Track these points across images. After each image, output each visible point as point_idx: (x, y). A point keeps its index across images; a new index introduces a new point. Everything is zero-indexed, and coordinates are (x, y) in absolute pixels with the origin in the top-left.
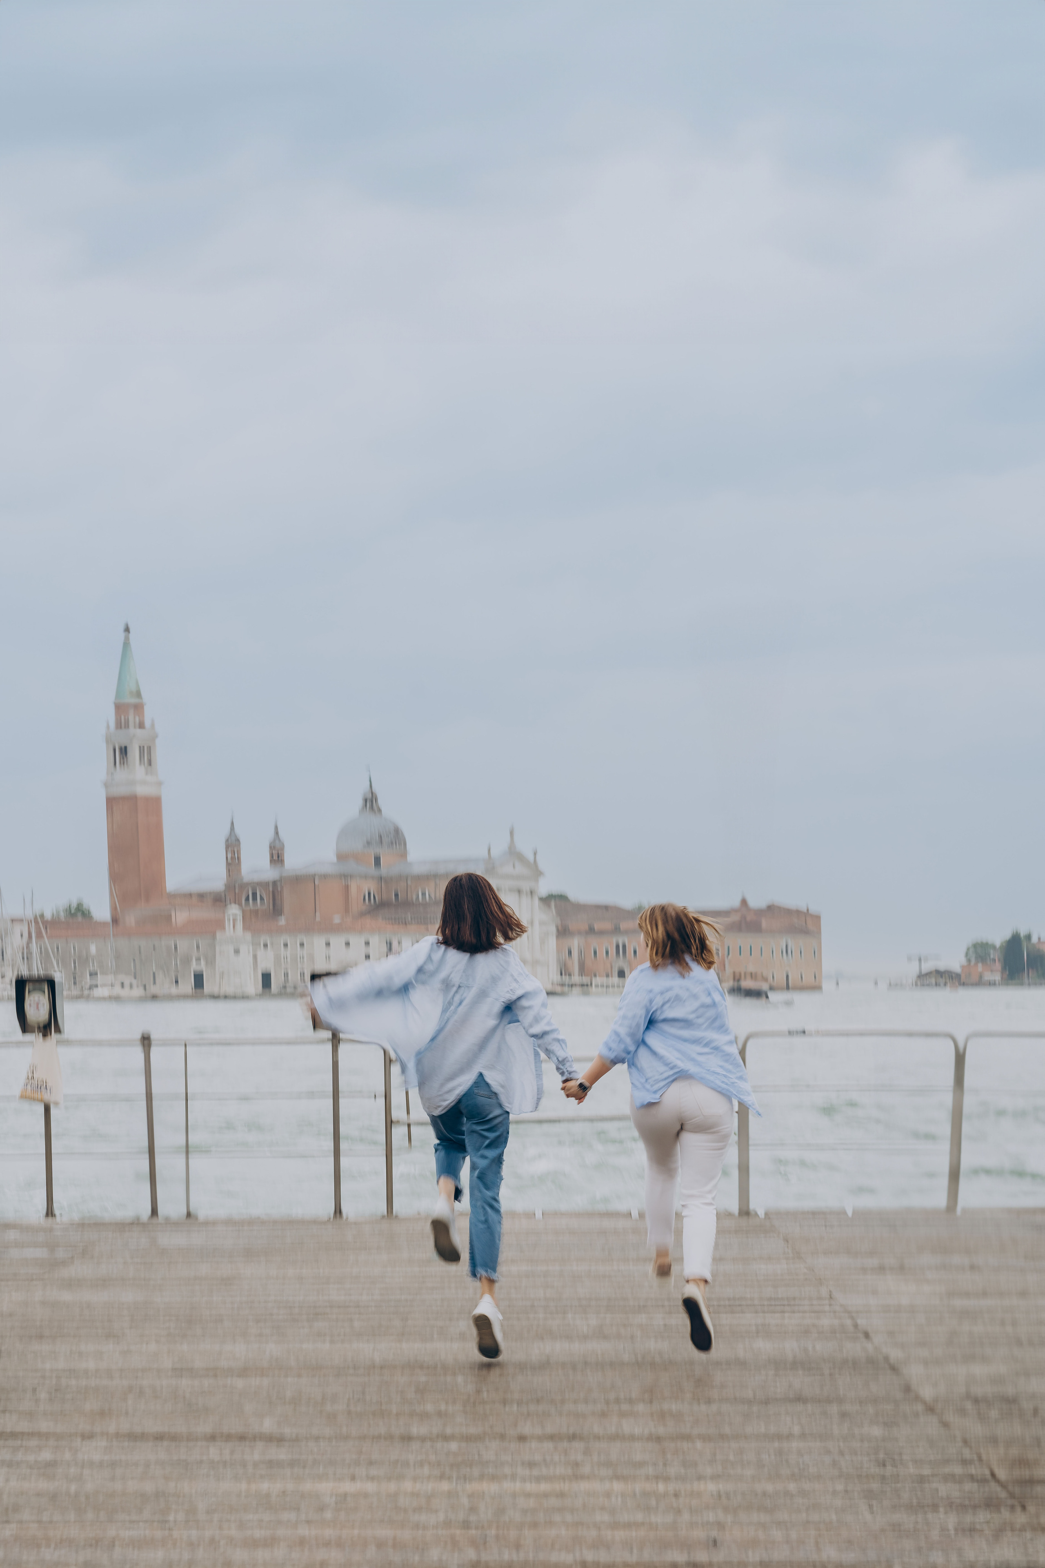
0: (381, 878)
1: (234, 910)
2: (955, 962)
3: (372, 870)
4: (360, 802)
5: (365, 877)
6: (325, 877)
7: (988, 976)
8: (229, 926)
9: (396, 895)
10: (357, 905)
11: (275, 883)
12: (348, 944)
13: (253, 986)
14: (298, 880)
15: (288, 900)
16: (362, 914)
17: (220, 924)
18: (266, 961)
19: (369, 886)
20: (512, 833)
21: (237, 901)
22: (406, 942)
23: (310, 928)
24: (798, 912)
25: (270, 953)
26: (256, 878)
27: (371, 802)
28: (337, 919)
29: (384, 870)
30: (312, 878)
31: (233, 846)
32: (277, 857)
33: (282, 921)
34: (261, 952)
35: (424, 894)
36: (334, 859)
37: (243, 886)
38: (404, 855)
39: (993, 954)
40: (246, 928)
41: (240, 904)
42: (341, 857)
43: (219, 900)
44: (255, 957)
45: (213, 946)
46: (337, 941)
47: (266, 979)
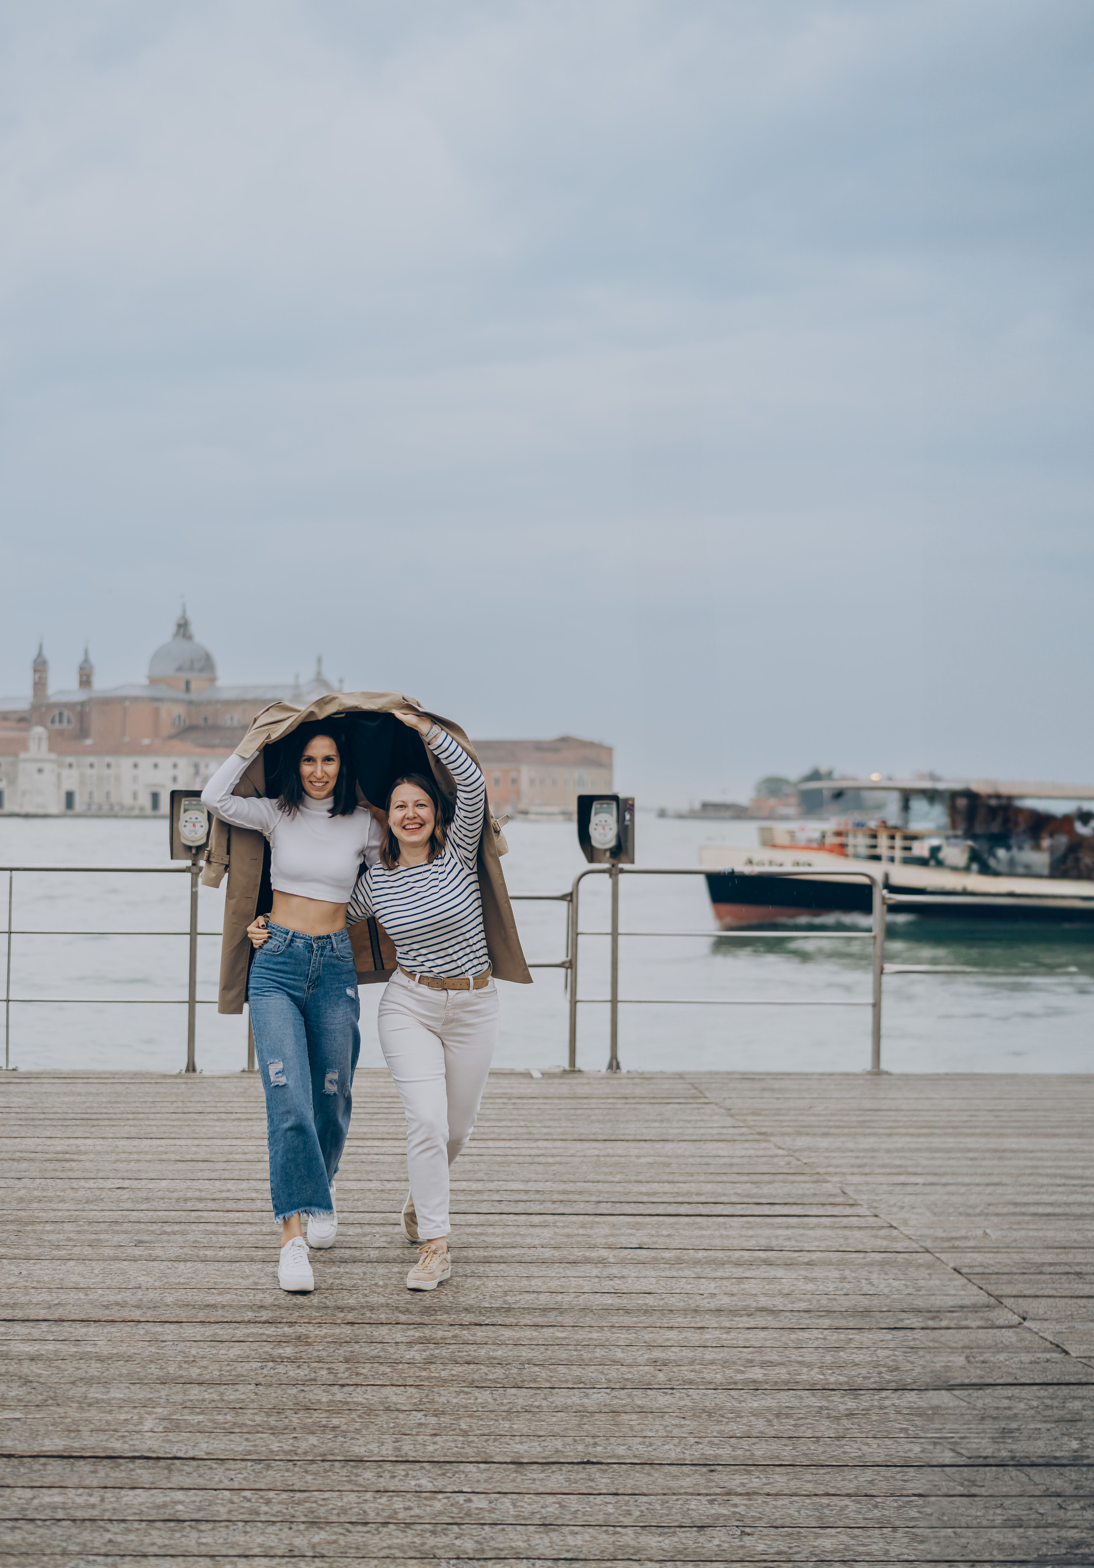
0: (190, 703)
1: (38, 731)
2: (744, 796)
3: (183, 696)
4: (173, 629)
5: (175, 701)
6: (135, 699)
7: (783, 810)
8: (33, 745)
9: (206, 719)
10: (167, 729)
11: (83, 704)
12: (156, 766)
13: (56, 805)
14: (106, 702)
15: (96, 722)
16: (172, 737)
17: (23, 745)
18: (71, 780)
19: (179, 710)
20: (319, 661)
21: (41, 723)
22: (213, 766)
23: (118, 750)
24: (591, 745)
25: (75, 773)
26: (64, 699)
27: (183, 628)
28: (146, 741)
29: (193, 696)
30: (123, 699)
31: (40, 666)
32: (85, 680)
33: (89, 742)
34: (65, 772)
35: (232, 719)
36: (145, 682)
37: (51, 707)
38: (213, 680)
39: (787, 789)
40: (51, 749)
41: (45, 727)
42: (153, 681)
43: (23, 720)
44: (59, 776)
45: (14, 765)
46: (145, 762)
47: (70, 798)
